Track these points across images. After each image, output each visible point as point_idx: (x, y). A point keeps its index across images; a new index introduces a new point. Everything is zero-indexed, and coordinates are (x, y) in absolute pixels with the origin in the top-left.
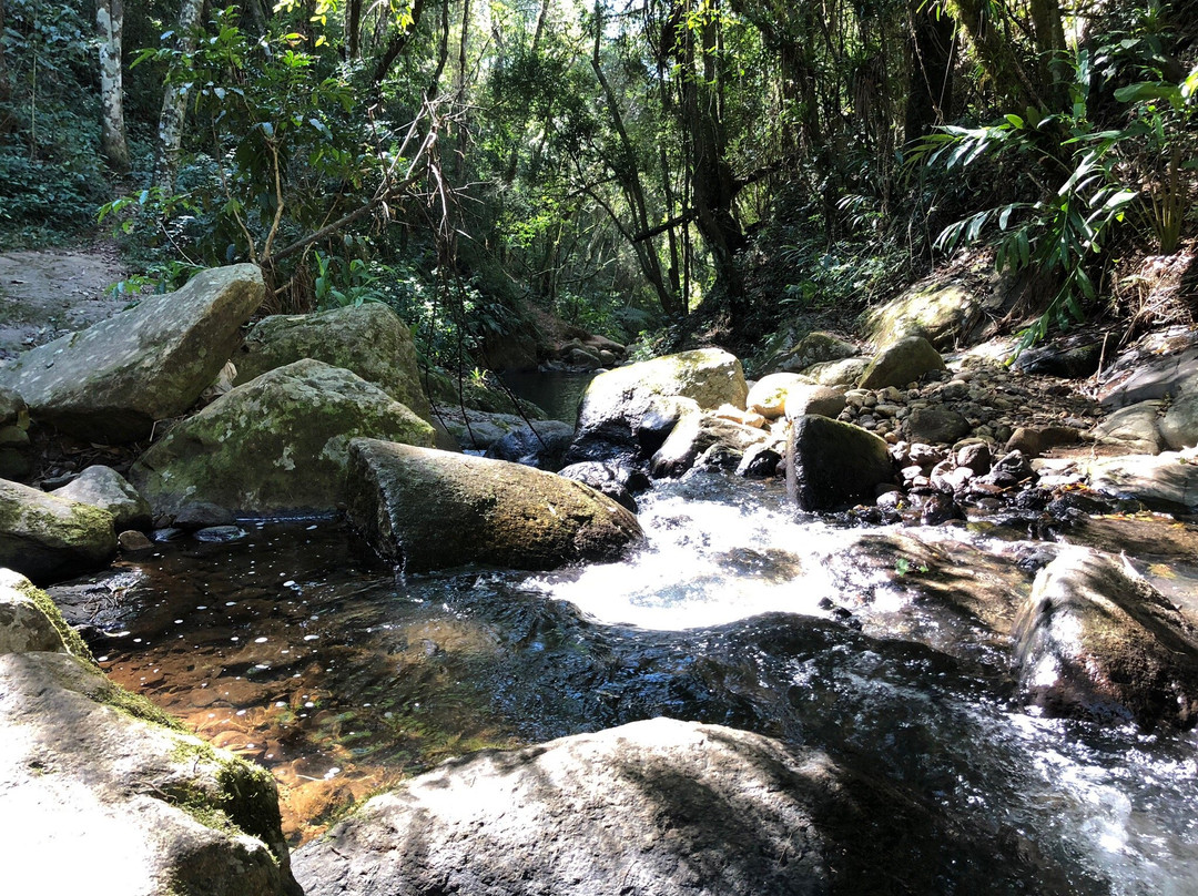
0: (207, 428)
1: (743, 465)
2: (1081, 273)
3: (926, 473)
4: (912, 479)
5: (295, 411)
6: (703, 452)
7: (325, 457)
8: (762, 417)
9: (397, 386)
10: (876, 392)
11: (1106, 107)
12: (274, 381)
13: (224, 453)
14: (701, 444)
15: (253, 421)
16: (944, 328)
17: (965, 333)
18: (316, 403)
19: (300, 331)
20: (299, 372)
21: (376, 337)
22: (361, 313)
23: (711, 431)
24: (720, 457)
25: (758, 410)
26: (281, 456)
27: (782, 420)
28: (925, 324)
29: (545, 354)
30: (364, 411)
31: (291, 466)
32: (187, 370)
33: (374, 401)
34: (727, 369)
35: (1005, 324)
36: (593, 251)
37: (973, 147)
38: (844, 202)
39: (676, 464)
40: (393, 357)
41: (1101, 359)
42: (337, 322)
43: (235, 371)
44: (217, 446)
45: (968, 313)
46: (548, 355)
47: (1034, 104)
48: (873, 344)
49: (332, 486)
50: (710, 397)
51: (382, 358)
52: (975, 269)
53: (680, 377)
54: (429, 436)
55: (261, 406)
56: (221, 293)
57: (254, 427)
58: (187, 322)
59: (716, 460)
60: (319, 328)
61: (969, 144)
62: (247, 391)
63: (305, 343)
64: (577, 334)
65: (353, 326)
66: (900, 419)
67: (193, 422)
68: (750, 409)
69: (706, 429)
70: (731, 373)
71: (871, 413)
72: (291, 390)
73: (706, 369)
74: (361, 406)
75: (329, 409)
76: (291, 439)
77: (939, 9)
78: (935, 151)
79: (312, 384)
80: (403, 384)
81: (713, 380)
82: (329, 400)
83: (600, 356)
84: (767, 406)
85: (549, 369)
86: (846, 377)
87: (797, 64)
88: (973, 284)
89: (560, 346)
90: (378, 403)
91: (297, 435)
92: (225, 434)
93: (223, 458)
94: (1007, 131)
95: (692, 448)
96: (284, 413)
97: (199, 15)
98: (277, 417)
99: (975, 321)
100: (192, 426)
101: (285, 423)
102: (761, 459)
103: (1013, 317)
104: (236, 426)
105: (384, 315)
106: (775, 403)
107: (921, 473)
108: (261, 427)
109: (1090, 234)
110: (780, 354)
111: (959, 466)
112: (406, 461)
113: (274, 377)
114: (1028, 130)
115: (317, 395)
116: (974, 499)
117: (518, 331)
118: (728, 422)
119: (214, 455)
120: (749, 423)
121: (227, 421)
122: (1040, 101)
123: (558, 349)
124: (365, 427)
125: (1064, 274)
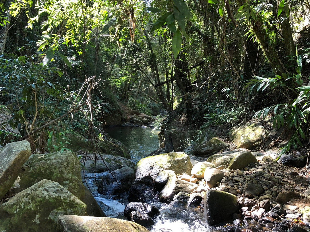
0: (10, 208)
1: (190, 201)
2: (301, 129)
3: (249, 210)
4: (245, 212)
5: (40, 201)
6: (176, 194)
7: (50, 218)
8: (196, 179)
9: (74, 182)
10: (234, 171)
11: (308, 70)
12: (33, 190)
13: (16, 217)
14: (176, 191)
15: (26, 206)
16: (257, 141)
17: (264, 143)
18: (47, 198)
19: (42, 163)
20: (42, 185)
21: (68, 164)
22: (63, 155)
23: (179, 185)
24: (182, 197)
25: (195, 176)
26: (35, 218)
27: (203, 180)
28: (250, 139)
29: (124, 120)
30: (63, 200)
31: (38, 222)
32: (4, 184)
33: (66, 196)
34: (185, 160)
35: (276, 142)
36: (141, 85)
37: (265, 84)
38: (224, 90)
39: (167, 198)
40: (73, 172)
41: (307, 162)
42: (55, 159)
43: (20, 179)
44: (14, 215)
45: (265, 136)
46: (125, 120)
47: (285, 72)
48: (233, 143)
49: (52, 229)
50: (179, 170)
51: (69, 172)
52: (267, 120)
53: (169, 162)
54: (84, 208)
55: (29, 200)
56: (17, 156)
57: (26, 208)
58: (5, 167)
59: (181, 198)
60: (49, 162)
61: (264, 83)
62: (24, 194)
63: (44, 168)
64: (135, 113)
65: (60, 161)
66: (242, 183)
67: (6, 205)
68: (192, 176)
69: (177, 185)
70: (186, 161)
71: (232, 180)
72: (39, 193)
73: (178, 160)
74: (62, 198)
75: (51, 200)
76: (38, 212)
77: (253, 39)
78: (253, 85)
79: (46, 190)
80: (76, 181)
81: (180, 164)
82: (51, 196)
83: (143, 121)
84: (198, 175)
85: (125, 125)
86: (224, 162)
87: (209, 43)
88: (266, 126)
89: (129, 117)
90: (68, 197)
91: (41, 210)
92: (16, 210)
93: (15, 220)
94: (276, 79)
95: (173, 192)
96: (36, 202)
97: (10, 19)
98: (34, 204)
99: (267, 139)
100: (5, 207)
101: (37, 206)
102: (196, 199)
103: (279, 139)
104: (20, 208)
105: (70, 156)
106: (201, 174)
107: (248, 210)
108: (29, 208)
109: (303, 116)
110: (203, 144)
111: (260, 207)
112: (77, 226)
113: (33, 188)
114: (283, 80)
115: (48, 195)
116: (264, 223)
117: (115, 112)
118: (185, 182)
119: (12, 218)
120: (192, 181)
121: (17, 205)
122: (286, 70)
123: (128, 118)
124: (63, 206)
125: (295, 129)
